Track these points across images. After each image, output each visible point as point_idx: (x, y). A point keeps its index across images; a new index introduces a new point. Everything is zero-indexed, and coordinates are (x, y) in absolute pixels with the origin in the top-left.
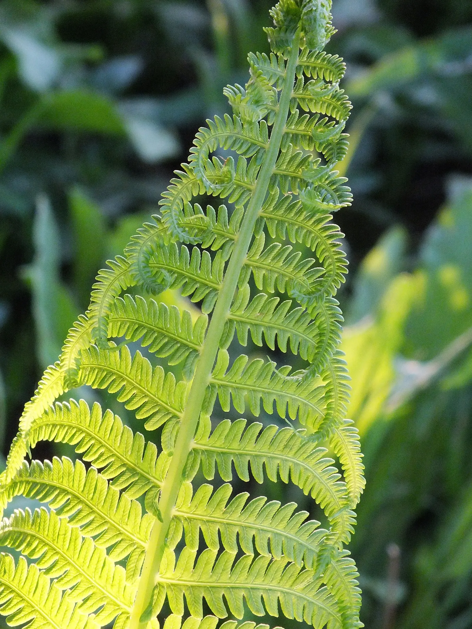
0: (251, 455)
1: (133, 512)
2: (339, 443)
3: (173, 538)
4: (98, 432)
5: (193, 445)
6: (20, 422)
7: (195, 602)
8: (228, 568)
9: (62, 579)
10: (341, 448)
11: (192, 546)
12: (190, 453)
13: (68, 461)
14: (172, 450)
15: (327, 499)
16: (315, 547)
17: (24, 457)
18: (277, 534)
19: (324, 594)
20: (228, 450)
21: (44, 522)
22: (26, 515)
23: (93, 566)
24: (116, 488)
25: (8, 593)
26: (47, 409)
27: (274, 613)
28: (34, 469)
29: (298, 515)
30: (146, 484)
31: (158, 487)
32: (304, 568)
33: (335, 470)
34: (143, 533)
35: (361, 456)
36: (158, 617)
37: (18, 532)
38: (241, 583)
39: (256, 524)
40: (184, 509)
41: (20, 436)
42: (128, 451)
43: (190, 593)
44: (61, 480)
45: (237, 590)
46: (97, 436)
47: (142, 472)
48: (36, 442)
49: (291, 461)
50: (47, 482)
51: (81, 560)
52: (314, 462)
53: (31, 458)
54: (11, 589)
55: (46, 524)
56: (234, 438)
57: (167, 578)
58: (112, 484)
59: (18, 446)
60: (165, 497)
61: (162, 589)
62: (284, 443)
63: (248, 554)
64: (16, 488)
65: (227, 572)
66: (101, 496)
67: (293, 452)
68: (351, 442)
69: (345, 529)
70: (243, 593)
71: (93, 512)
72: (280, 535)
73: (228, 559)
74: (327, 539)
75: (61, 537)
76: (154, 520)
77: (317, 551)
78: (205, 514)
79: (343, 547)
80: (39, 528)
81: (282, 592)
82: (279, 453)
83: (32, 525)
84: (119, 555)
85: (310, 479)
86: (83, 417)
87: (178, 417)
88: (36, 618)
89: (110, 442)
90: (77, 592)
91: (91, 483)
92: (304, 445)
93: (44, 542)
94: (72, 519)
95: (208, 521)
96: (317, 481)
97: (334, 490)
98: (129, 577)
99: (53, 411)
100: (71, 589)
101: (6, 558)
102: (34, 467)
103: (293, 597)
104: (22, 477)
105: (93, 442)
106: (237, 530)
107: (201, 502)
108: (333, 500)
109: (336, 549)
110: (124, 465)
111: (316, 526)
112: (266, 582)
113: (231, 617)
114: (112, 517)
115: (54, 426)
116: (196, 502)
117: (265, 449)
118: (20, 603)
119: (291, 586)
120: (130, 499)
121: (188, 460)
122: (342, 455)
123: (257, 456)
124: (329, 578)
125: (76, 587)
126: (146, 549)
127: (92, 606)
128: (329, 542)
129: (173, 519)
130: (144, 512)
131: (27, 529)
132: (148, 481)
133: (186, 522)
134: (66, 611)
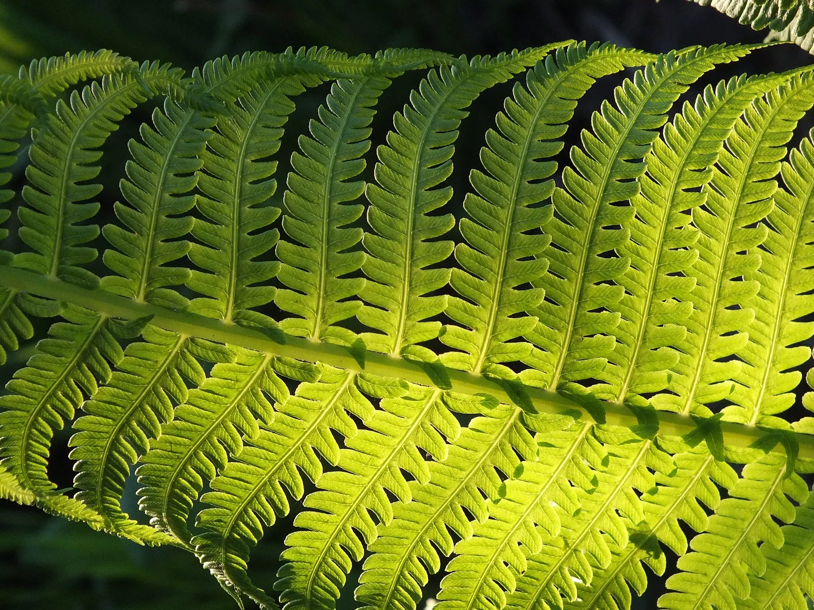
0: (65, 201)
1: (140, 354)
2: (52, 85)
3: (174, 301)
4: (35, 399)
5: (52, 276)
6: (23, 504)
7: (259, 271)
8: (214, 228)
9: (229, 446)
10: (58, 82)
11: (186, 276)
12: (63, 279)
13: (75, 439)
14: (58, 303)
15: (124, 100)
16: (187, 115)
17: (69, 498)
18: (169, 165)
19: (249, 102)
20: (59, 230)
21: (155, 470)
22: (145, 495)
23: (212, 406)
24: (110, 375)
25: (247, 515)
26: (5, 469)
27: (273, 167)
28: (86, 484)
29: (144, 137)
30: (104, 336)
31: (107, 321)
32: (214, 129)
33: (87, 89)
34: (168, 342)
35: (69, 56)
36: (278, 319)
37: (168, 504)
38: (234, 211)
39: (157, 192)
40: (136, 287)
41: (41, 503)
42: (61, 360)
43: (247, 278)
44: (99, 448)
45: (243, 216)
46: (41, 400)
47: (87, 343)
48: (50, 482)
49: (74, 147)
50: (103, 466)
51: (204, 421)
52: (75, 118)
53: (70, 489)
54: (242, 512)
55: (157, 467)
56: (43, 223)
57: (227, 309)
58: (104, 381)
59: (54, 506)
60: (120, 312)
61: (242, 315)
62: (49, 158)
63: (195, 204)
64: (111, 508)
65: (219, 229)
66: (120, 395)
67: (62, 146)
68: (50, 70)
69: (165, 75)
70: (246, 209)
71: (141, 406)
72: (170, 160)
73: (201, 228)
74: (178, 100)
75: (174, 448)
76: (151, 326)
77: (192, 111)
78: (142, 260)
79: (189, 79)
80: (163, 477)
81: (245, 157)
82: (63, 164)
83: (160, 487)
84: (196, 372)
85: (98, 122)
86: (17, 421)
87: (16, 296)
88: (279, 478)
89: (49, 384)
90: (246, 427)
91: (103, 409)
92: (53, 131)
93: (180, 471)
94: (151, 434)
95: (152, 255)
96: (100, 114)
97: (113, 91)
98: (226, 359)
99: (9, 460)
100: (242, 435)
101: (202, 519)
102: (82, 484)
103: (252, 142)
104: (96, 500)
105: (49, 406)
106: (163, 218)
107: (127, 265)
108: (126, 93)
109: (190, 86)
110: (79, 366)
111: (160, 113)
112: (233, 178)
113: (277, 224)
114: (147, 381)
115: (28, 458)
116: (127, 272)
117: (57, 182)
118: (260, 500)
119: (238, 144)
120: (123, 358)
121: (71, 282)
122: (67, 81)
123: (67, 193)
124: (229, 96)
125: (240, 427)
126: (189, 336)
127: (264, 407)
128: (182, 95)
129: (149, 301)
130: (141, 339)
131: (165, 492)
132: (100, 334)
133: (153, 284)
134: (270, 440)
